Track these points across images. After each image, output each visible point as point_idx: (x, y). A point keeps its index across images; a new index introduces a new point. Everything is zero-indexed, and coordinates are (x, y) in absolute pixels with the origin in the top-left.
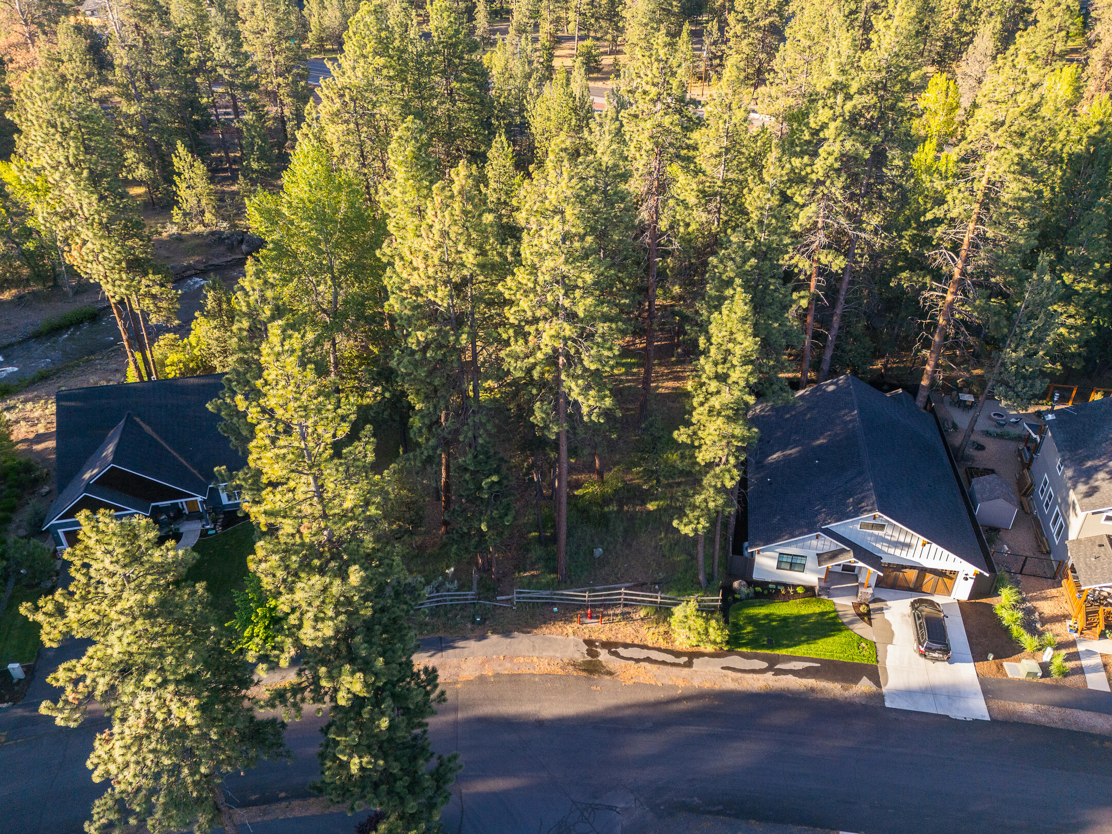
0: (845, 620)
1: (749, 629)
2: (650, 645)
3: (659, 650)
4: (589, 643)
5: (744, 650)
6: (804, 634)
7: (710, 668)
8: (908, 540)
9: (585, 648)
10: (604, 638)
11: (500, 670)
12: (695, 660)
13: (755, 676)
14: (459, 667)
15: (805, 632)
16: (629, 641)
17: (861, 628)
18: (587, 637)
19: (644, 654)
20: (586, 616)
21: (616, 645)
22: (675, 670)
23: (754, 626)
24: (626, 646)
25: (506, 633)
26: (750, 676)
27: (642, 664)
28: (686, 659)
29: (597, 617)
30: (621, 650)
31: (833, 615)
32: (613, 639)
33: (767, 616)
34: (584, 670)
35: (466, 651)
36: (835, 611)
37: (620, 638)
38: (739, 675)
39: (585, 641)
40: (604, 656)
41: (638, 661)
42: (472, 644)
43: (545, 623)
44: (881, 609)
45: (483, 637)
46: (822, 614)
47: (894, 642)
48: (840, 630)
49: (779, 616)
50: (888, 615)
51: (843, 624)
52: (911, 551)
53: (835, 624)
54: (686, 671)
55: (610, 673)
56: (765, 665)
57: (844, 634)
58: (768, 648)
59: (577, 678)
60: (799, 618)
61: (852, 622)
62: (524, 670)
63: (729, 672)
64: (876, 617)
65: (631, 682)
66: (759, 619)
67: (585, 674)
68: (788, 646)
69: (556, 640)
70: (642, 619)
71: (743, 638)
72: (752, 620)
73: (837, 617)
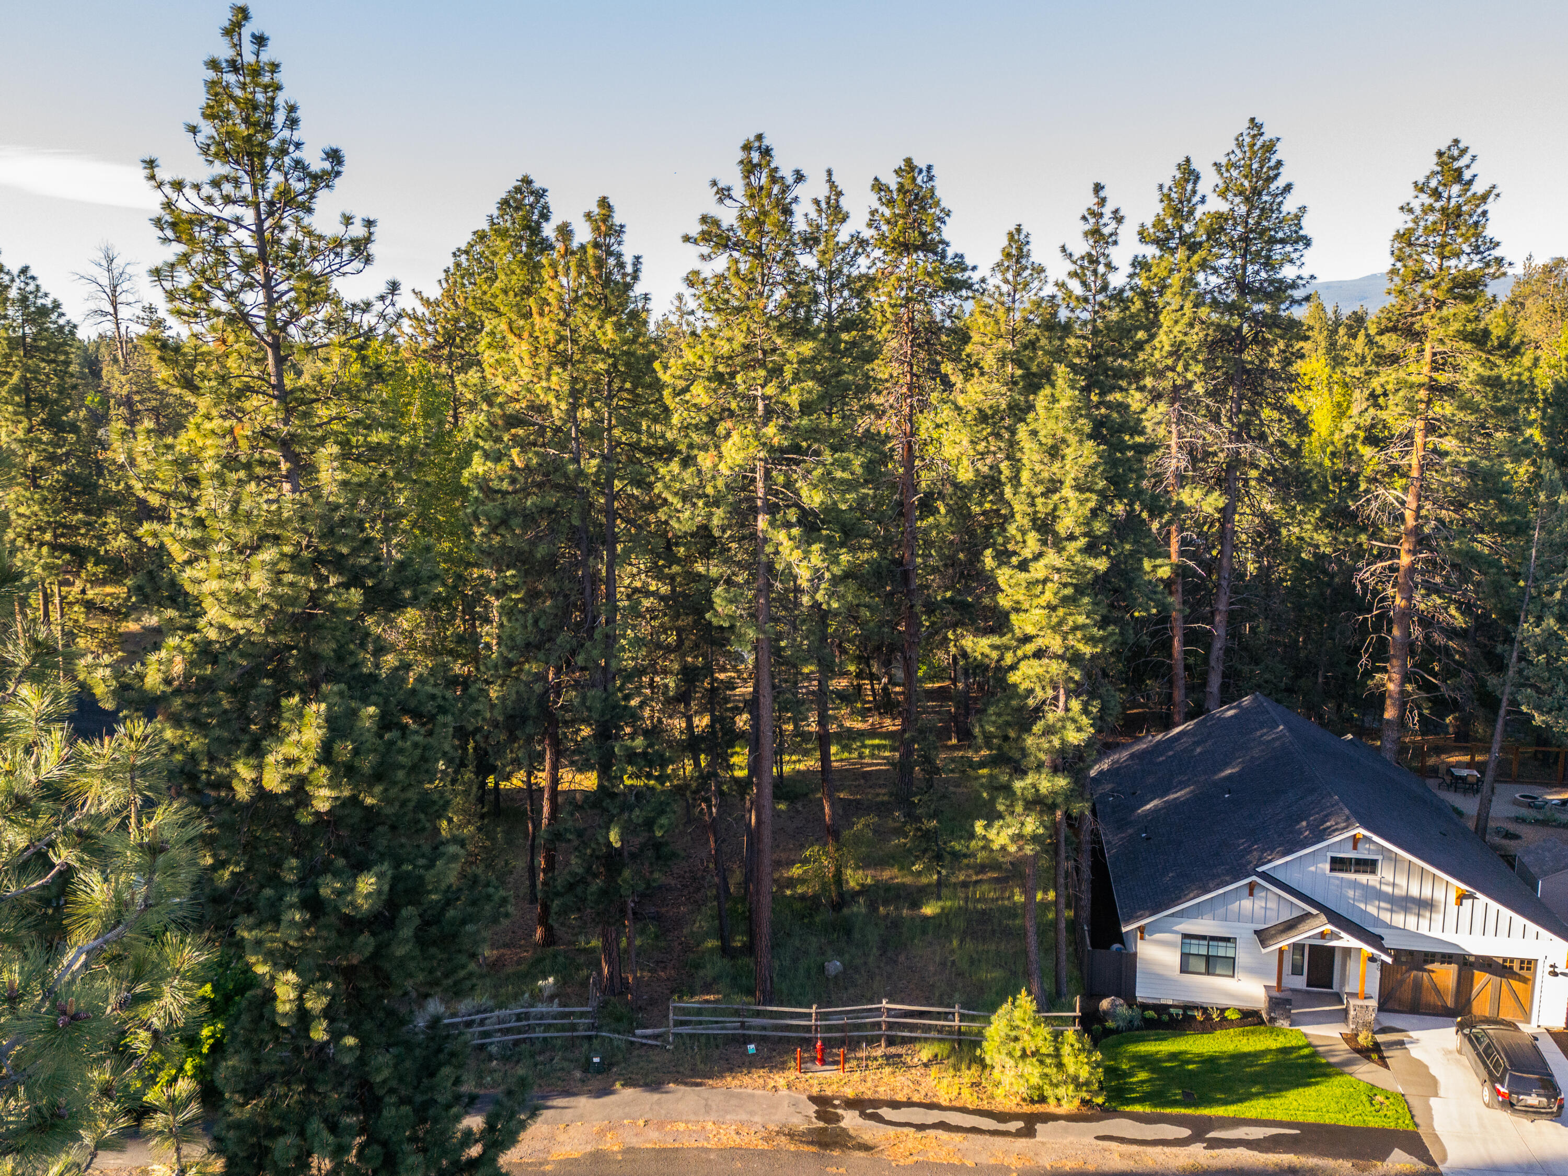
0: (1333, 1060)
1: (1143, 1075)
2: (944, 1103)
3: (964, 1110)
4: (822, 1102)
5: (1138, 1108)
6: (1255, 1083)
7: (1071, 1139)
8: (1427, 893)
9: (812, 1109)
10: (850, 1093)
11: (636, 1142)
12: (1038, 1126)
13: (1166, 1149)
14: (552, 1138)
15: (1255, 1079)
16: (901, 1097)
17: (1367, 1071)
18: (815, 1091)
19: (934, 1116)
20: (813, 1060)
21: (877, 1103)
22: (999, 1141)
23: (1152, 1071)
24: (895, 1105)
25: (654, 1085)
26: (1159, 1149)
27: (932, 1133)
28: (1021, 1124)
29: (836, 1063)
30: (885, 1112)
31: (1306, 1051)
32: (869, 1095)
33: (1173, 1056)
34: (811, 1143)
35: (569, 1113)
36: (1309, 1045)
37: (883, 1093)
38: (1134, 1148)
39: (812, 1099)
40: (850, 1120)
41: (921, 1127)
42: (583, 1103)
43: (731, 1070)
44: (1401, 1043)
45: (606, 1091)
46: (1285, 1051)
47: (1441, 1092)
48: (1328, 1076)
49: (1199, 1055)
50: (1415, 1052)
51: (1329, 1065)
52: (1438, 917)
53: (1313, 1066)
54: (1022, 1142)
55: (866, 1148)
56: (1185, 1132)
57: (1337, 1080)
58: (1187, 1105)
59: (797, 1154)
60: (1239, 1058)
61: (1348, 1063)
62: (688, 1143)
63: (1113, 1145)
64: (1393, 1055)
65: (910, 1161)
66: (1160, 1061)
67: (814, 1149)
68: (1226, 1103)
69: (753, 1096)
70: (926, 1065)
71: (1133, 1091)
72: (1146, 1061)
73: (1315, 1054)
